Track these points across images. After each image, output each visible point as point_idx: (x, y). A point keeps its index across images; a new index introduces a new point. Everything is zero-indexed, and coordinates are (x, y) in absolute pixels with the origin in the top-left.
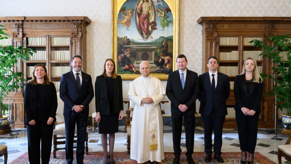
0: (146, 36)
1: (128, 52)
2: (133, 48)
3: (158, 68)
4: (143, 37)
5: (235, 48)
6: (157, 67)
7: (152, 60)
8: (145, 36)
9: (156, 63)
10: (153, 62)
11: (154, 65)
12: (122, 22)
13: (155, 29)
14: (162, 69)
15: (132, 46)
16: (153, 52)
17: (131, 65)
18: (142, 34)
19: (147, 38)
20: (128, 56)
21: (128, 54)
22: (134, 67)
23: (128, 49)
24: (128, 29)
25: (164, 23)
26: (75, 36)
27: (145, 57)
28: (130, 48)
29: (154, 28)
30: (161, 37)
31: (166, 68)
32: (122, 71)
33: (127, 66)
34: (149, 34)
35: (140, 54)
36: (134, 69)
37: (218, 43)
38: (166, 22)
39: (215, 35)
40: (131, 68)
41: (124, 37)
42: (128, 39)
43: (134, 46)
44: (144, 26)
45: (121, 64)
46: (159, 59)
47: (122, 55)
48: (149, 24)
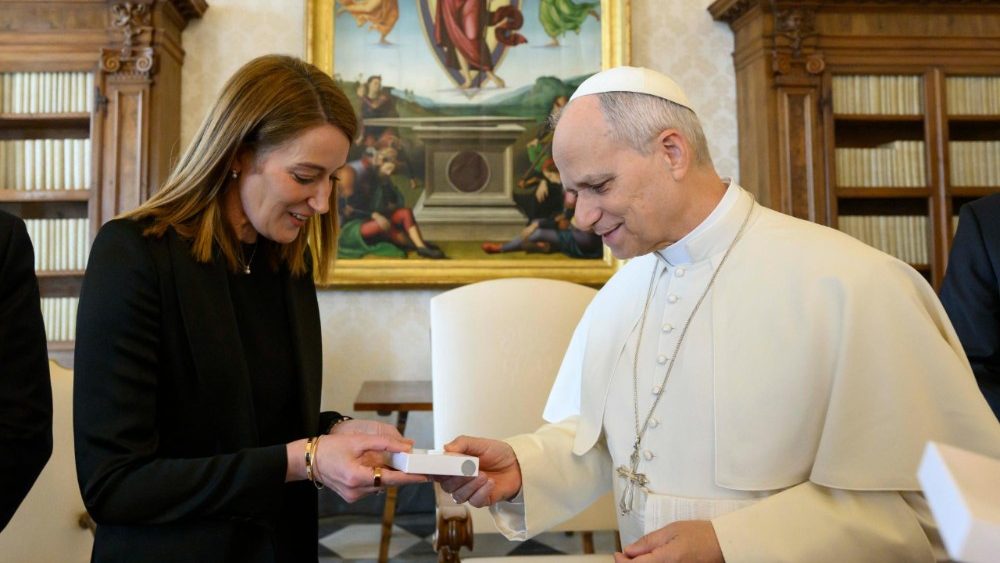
0: (474, 73)
1: (387, 152)
2: (410, 131)
3: (532, 230)
4: (460, 80)
5: (907, 128)
6: (528, 224)
7: (501, 190)
8: (469, 75)
9: (524, 202)
10: (506, 196)
11: (514, 214)
12: (358, 7)
13: (517, 40)
14: (552, 234)
15: (404, 120)
16: (508, 152)
17: (403, 214)
18: (451, 65)
19: (477, 83)
20: (386, 168)
21: (385, 160)
22: (414, 222)
23: (386, 138)
24: (384, 42)
25: (559, 12)
26: (123, 67)
27: (471, 173)
28: (395, 131)
29: (510, 38)
30: (544, 81)
31: (569, 229)
32: (355, 246)
33: (379, 221)
34: (485, 62)
35: (445, 159)
36: (413, 232)
37: (824, 103)
38: (565, 9)
39: (816, 62)
40: (400, 227)
41: (364, 80)
42: (388, 90)
43: (418, 123)
44: (462, 28)
45: (349, 209)
46: (536, 184)
47: (358, 166)
48: (485, 18)
